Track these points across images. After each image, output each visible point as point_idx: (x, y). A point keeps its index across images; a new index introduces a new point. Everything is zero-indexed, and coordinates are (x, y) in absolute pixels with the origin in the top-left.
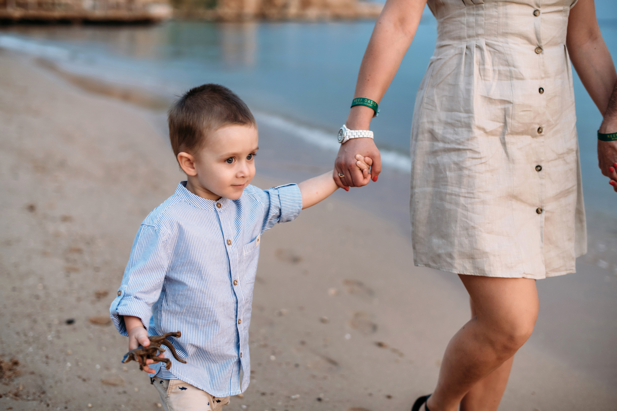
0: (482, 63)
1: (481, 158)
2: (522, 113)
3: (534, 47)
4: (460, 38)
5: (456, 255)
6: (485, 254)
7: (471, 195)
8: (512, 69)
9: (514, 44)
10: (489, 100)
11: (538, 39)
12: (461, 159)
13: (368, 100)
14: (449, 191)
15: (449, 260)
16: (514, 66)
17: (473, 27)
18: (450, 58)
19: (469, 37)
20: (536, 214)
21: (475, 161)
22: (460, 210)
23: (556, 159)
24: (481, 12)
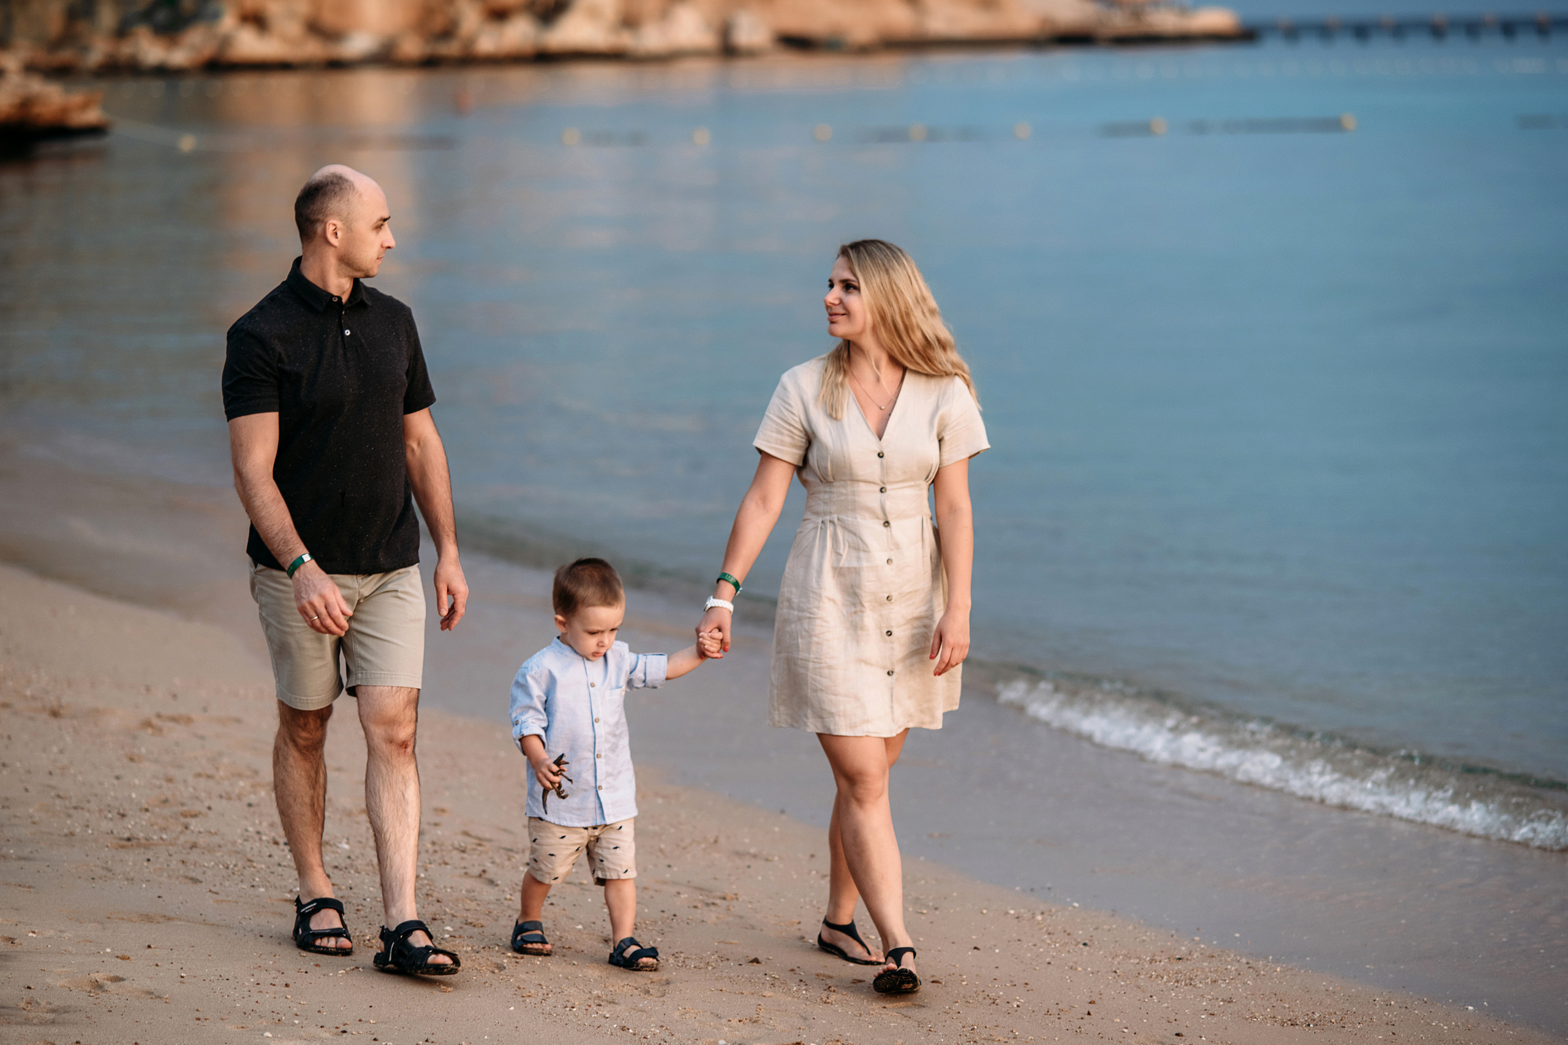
0: (834, 535)
2: (868, 583)
3: (882, 522)
4: (817, 514)
6: (832, 714)
7: (819, 661)
8: (860, 541)
9: (863, 519)
11: (885, 514)
12: (811, 627)
13: (729, 575)
14: (800, 657)
16: (861, 539)
17: (827, 503)
18: (809, 532)
19: (825, 512)
20: (887, 676)
21: (822, 629)
22: (810, 674)
23: (905, 624)
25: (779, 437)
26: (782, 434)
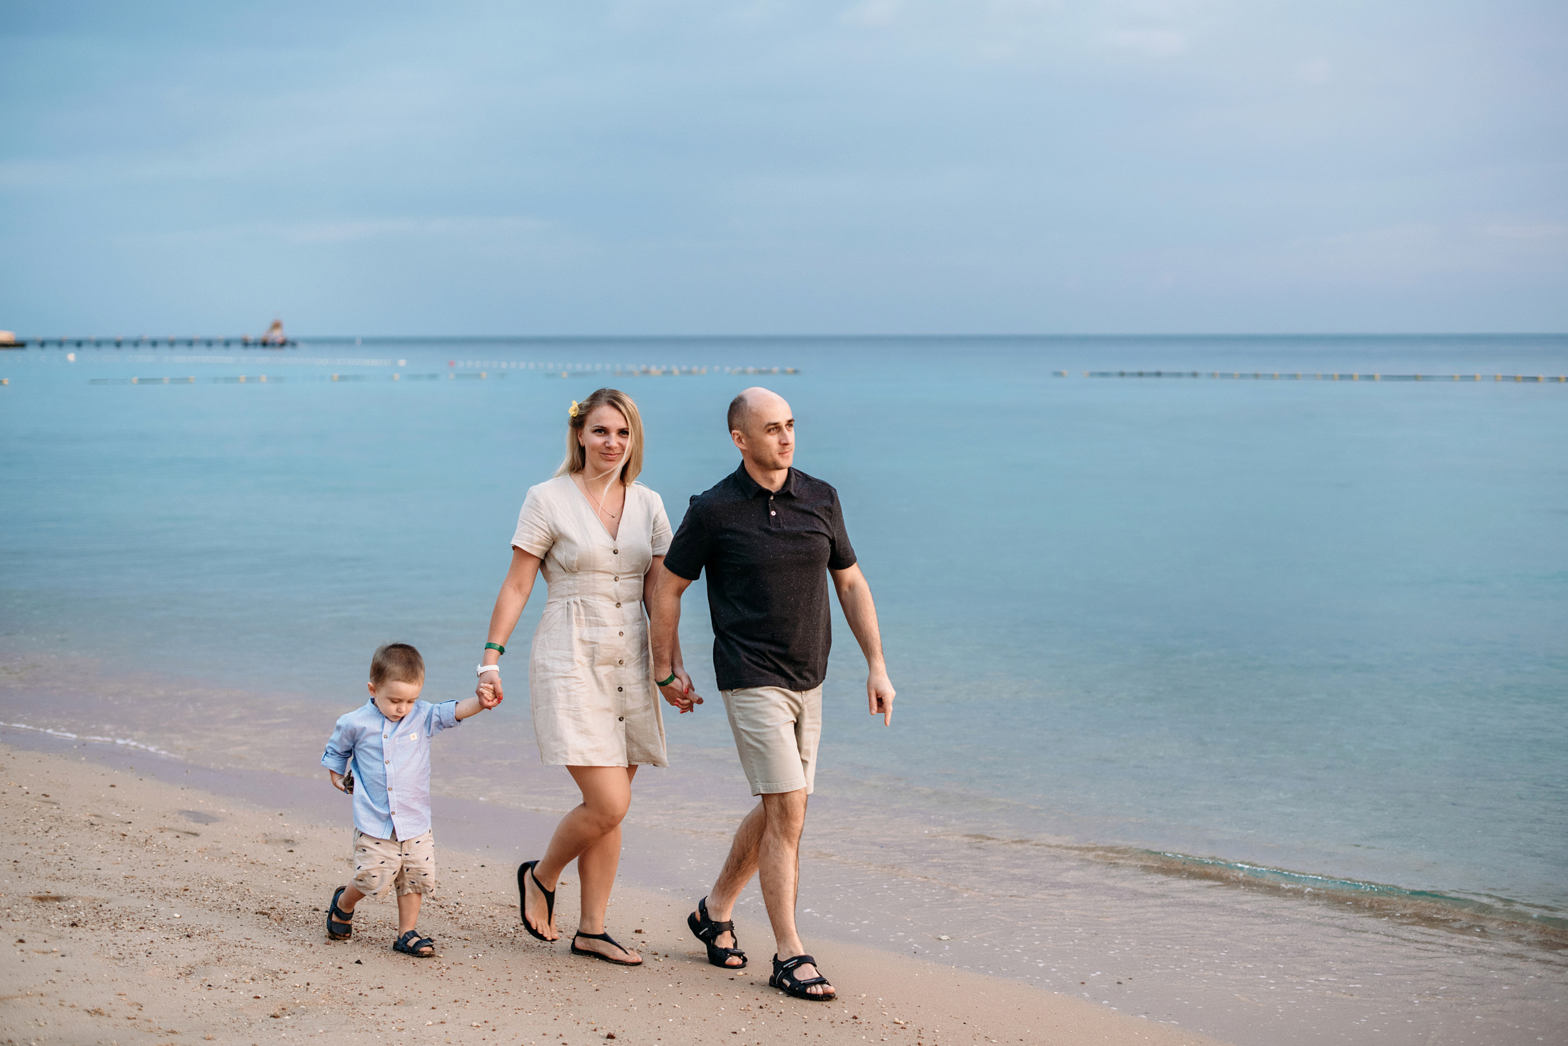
0: (578, 614)
1: (582, 683)
2: (605, 651)
3: (616, 603)
4: (562, 596)
5: (569, 752)
7: (578, 709)
8: (598, 618)
9: (600, 601)
10: (582, 641)
11: (618, 598)
12: (568, 684)
13: (494, 644)
15: (564, 756)
16: (599, 617)
17: (571, 588)
18: (556, 611)
19: (569, 595)
20: (619, 721)
21: (578, 685)
23: (637, 683)
24: (577, 578)
25: (531, 536)
26: (533, 534)
